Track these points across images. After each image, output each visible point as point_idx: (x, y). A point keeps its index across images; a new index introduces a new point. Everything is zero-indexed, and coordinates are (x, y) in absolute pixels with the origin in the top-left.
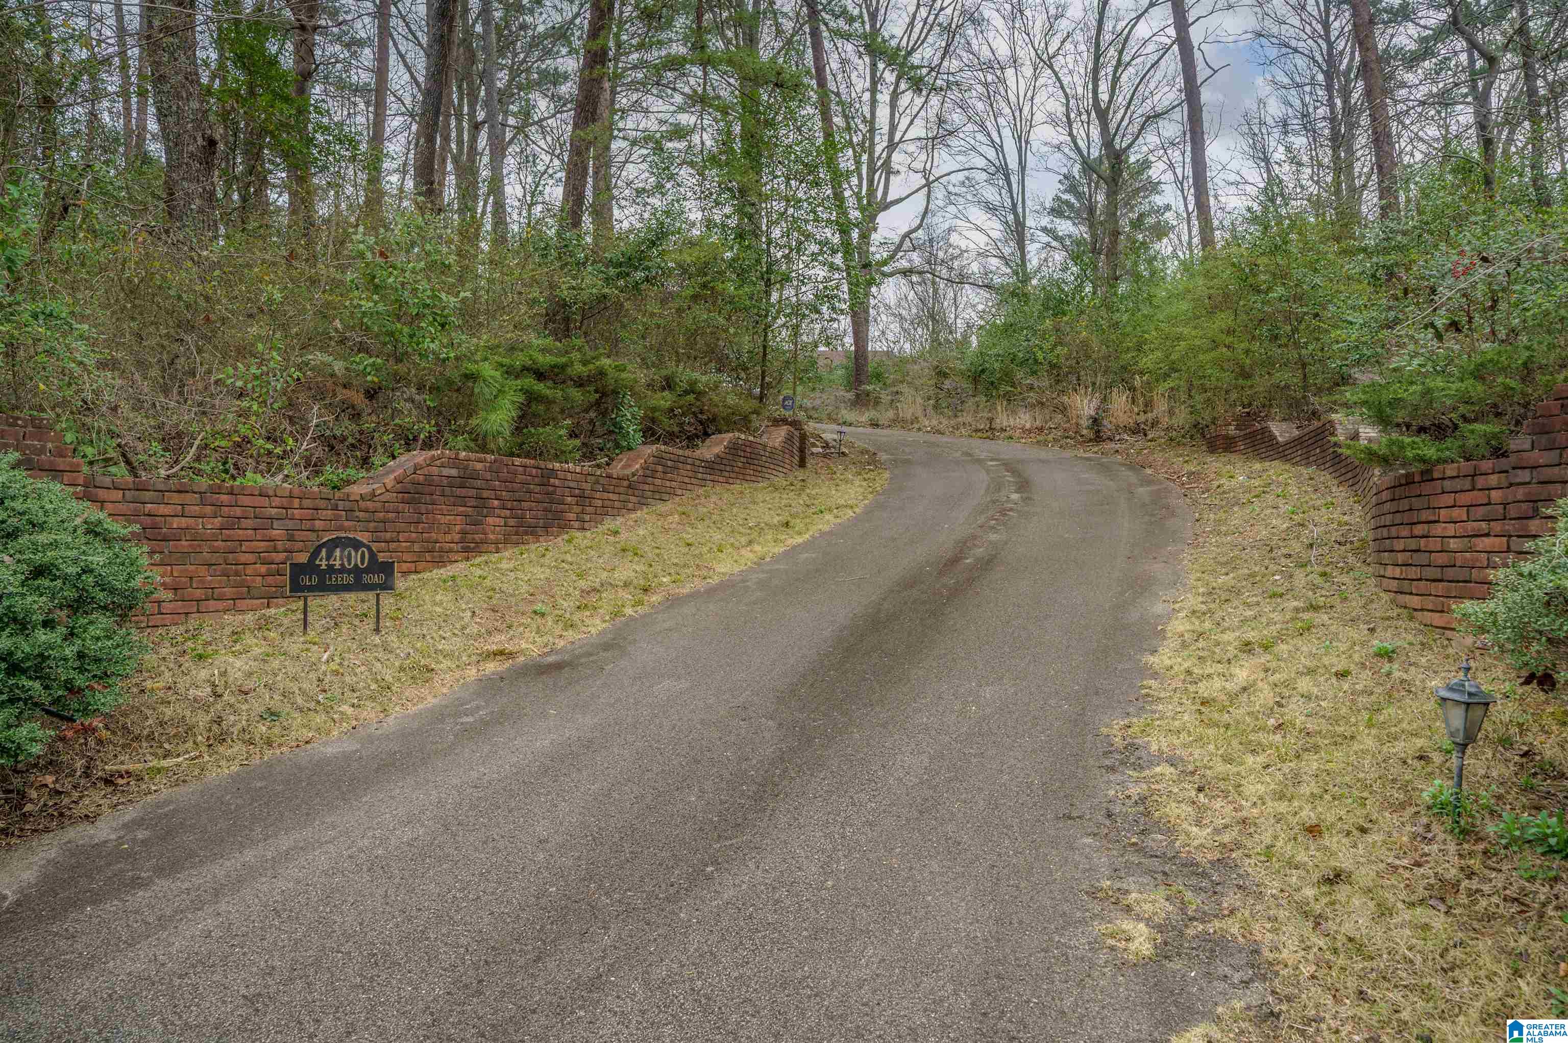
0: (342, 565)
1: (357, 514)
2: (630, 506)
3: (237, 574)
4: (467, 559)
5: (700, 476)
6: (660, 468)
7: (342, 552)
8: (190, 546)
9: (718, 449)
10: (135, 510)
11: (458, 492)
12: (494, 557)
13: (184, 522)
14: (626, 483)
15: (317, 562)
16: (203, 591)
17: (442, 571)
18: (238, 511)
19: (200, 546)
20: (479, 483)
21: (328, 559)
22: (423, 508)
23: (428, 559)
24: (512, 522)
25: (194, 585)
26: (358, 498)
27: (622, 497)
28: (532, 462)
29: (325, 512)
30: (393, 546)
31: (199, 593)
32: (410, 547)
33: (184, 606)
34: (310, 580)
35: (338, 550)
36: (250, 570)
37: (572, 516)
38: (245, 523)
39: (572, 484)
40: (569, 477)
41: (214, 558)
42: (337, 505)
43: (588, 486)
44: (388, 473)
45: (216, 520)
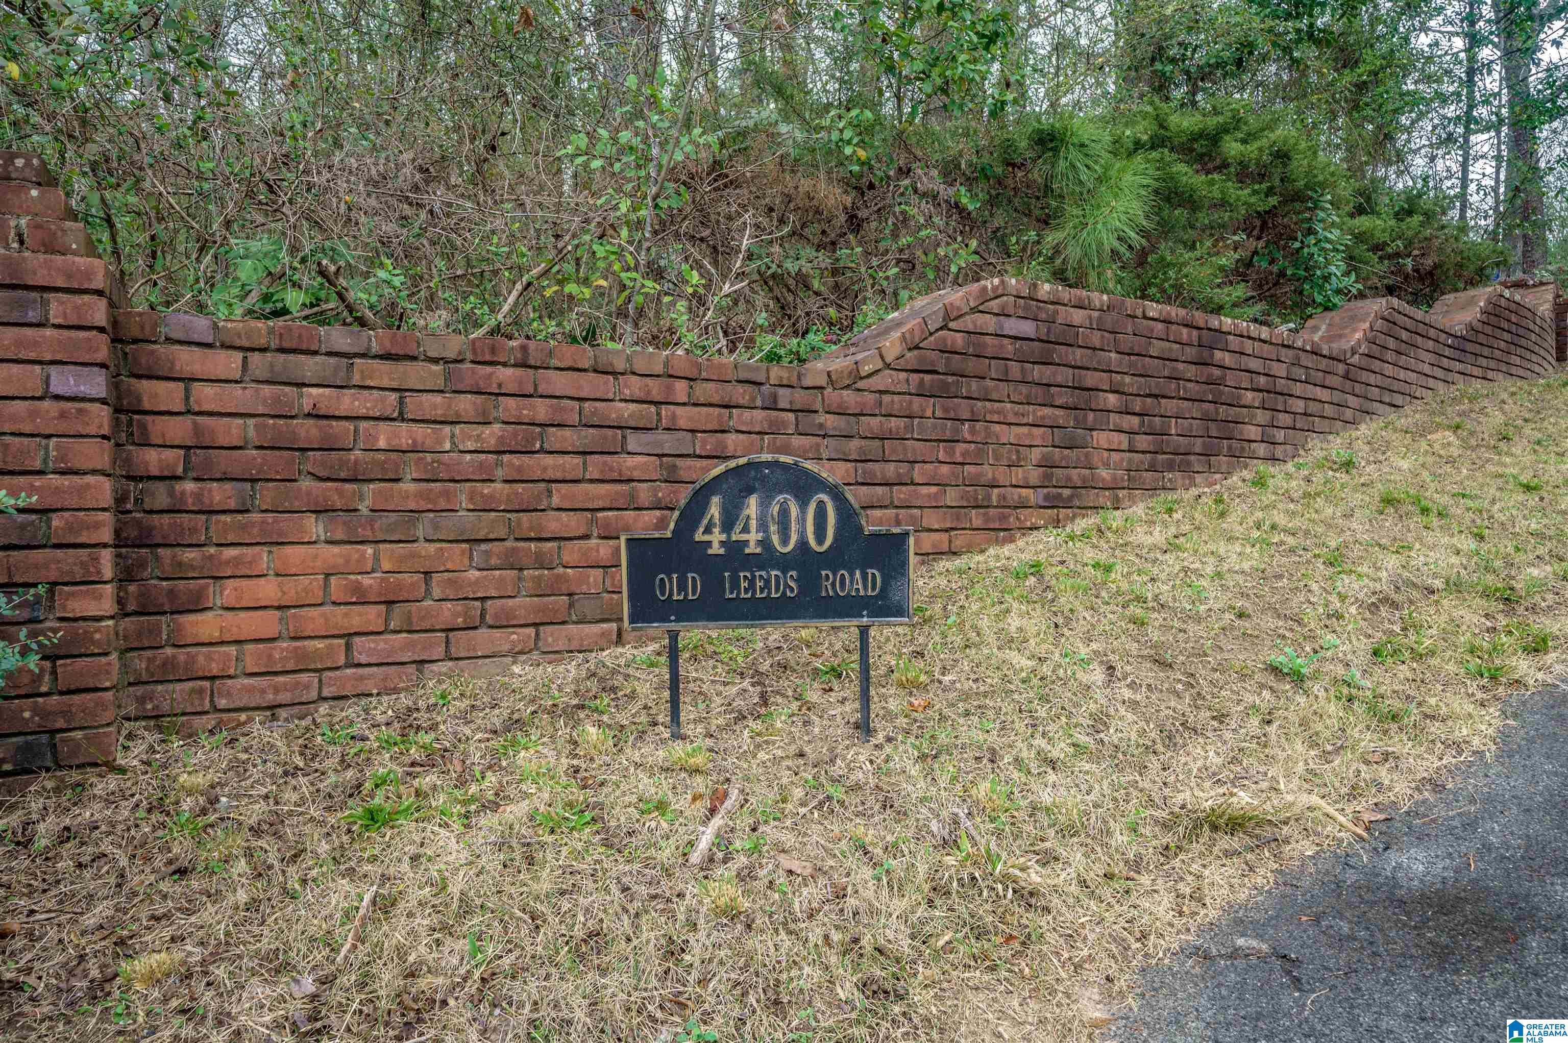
0: (765, 543)
1: (822, 418)
2: (1348, 414)
3: (541, 563)
4: (1057, 523)
5: (1445, 362)
6: (1391, 343)
7: (764, 505)
8: (419, 495)
9: (1472, 315)
10: (277, 400)
11: (1037, 372)
12: (1116, 519)
13: (405, 435)
14: (1341, 368)
15: (699, 536)
16: (459, 607)
17: (1006, 550)
18: (541, 410)
19: (447, 494)
20: (1077, 355)
21: (727, 526)
22: (964, 408)
23: (977, 522)
24: (1143, 442)
25: (437, 593)
26: (822, 381)
27: (1337, 397)
28: (1182, 312)
29: (747, 414)
30: (900, 494)
31: (448, 612)
32: (936, 496)
33: (411, 645)
34: (682, 587)
35: (753, 501)
36: (572, 552)
37: (1252, 432)
38: (557, 437)
39: (1254, 364)
40: (1249, 346)
41: (485, 524)
42: (775, 398)
43: (1280, 370)
44: (887, 331)
45: (487, 431)
